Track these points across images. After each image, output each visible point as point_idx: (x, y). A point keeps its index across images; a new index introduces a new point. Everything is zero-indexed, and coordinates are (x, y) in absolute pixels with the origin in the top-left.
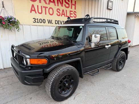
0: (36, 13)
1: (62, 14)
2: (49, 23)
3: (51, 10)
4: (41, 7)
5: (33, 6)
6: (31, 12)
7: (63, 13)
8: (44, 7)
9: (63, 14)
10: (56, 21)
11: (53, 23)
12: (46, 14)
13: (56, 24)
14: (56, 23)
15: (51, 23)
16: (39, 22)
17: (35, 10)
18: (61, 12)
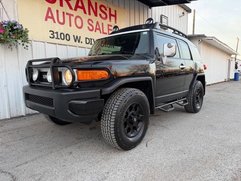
0: (55, 22)
1: (96, 29)
2: (76, 41)
3: (78, 20)
4: (64, 13)
5: (49, 9)
6: (46, 20)
7: (98, 27)
8: (67, 14)
9: (98, 29)
10: (86, 38)
11: (82, 42)
12: (70, 26)
13: (86, 43)
14: (88, 42)
15: (79, 42)
16: (59, 37)
17: (52, 18)
18: (94, 25)
